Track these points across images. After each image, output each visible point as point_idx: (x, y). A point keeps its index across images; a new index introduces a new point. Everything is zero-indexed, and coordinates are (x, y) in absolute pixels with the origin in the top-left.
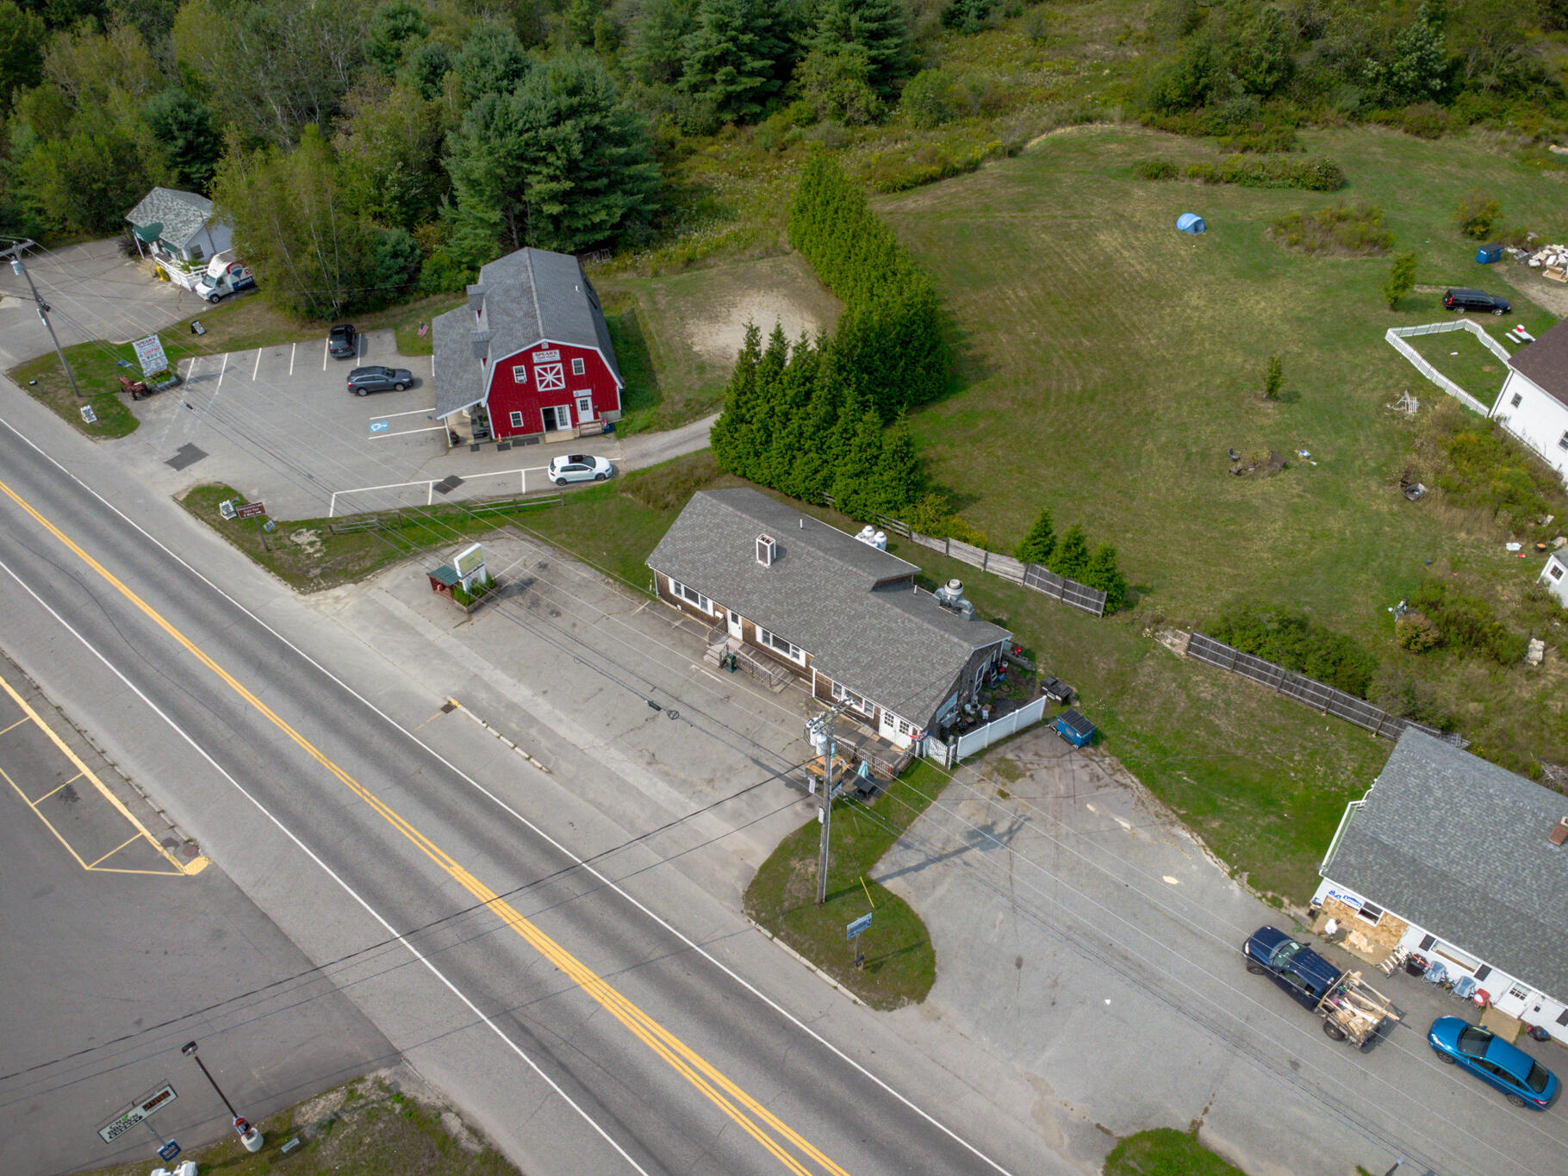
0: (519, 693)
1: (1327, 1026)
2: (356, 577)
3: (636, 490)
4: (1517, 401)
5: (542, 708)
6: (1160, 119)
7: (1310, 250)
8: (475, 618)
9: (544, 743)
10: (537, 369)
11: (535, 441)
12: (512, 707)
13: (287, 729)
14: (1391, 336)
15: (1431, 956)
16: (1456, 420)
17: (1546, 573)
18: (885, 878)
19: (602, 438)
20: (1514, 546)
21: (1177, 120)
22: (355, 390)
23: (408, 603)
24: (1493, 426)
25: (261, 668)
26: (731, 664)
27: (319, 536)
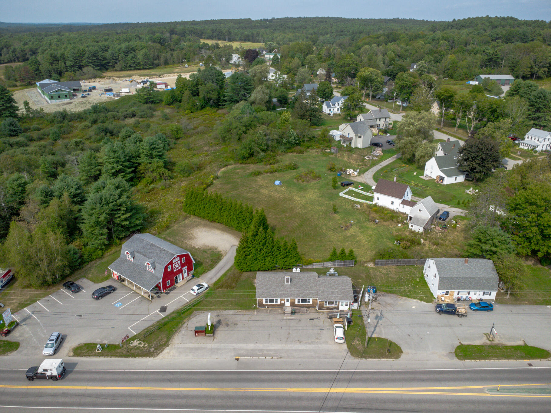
0: (251, 346)
1: (458, 315)
2: (166, 344)
3: (221, 287)
4: (378, 199)
5: (260, 346)
6: (244, 162)
7: (308, 182)
8: (216, 336)
9: (271, 353)
10: (174, 265)
11: (175, 288)
12: (252, 350)
13: (201, 389)
14: (341, 194)
15: (460, 296)
16: (369, 206)
17: (410, 227)
18: (372, 335)
19: (193, 280)
20: (400, 225)
21: (249, 161)
22: (98, 298)
23: (191, 343)
24: (375, 205)
25: (170, 381)
26: (293, 313)
27: (140, 340)
